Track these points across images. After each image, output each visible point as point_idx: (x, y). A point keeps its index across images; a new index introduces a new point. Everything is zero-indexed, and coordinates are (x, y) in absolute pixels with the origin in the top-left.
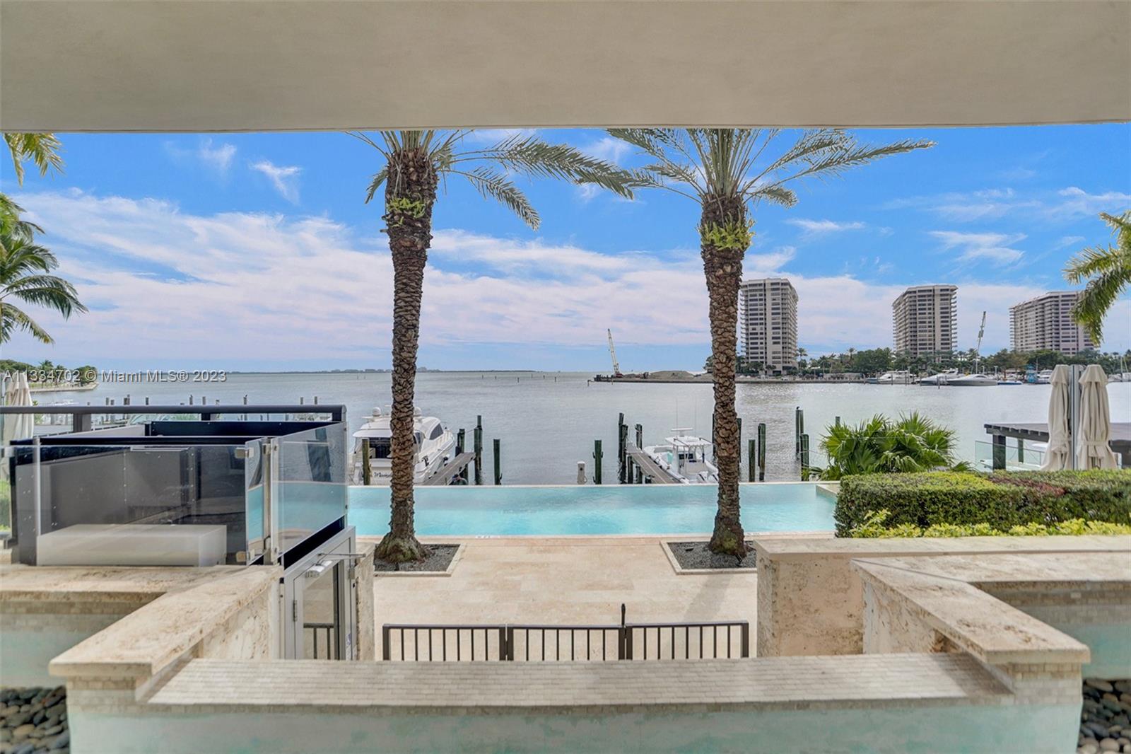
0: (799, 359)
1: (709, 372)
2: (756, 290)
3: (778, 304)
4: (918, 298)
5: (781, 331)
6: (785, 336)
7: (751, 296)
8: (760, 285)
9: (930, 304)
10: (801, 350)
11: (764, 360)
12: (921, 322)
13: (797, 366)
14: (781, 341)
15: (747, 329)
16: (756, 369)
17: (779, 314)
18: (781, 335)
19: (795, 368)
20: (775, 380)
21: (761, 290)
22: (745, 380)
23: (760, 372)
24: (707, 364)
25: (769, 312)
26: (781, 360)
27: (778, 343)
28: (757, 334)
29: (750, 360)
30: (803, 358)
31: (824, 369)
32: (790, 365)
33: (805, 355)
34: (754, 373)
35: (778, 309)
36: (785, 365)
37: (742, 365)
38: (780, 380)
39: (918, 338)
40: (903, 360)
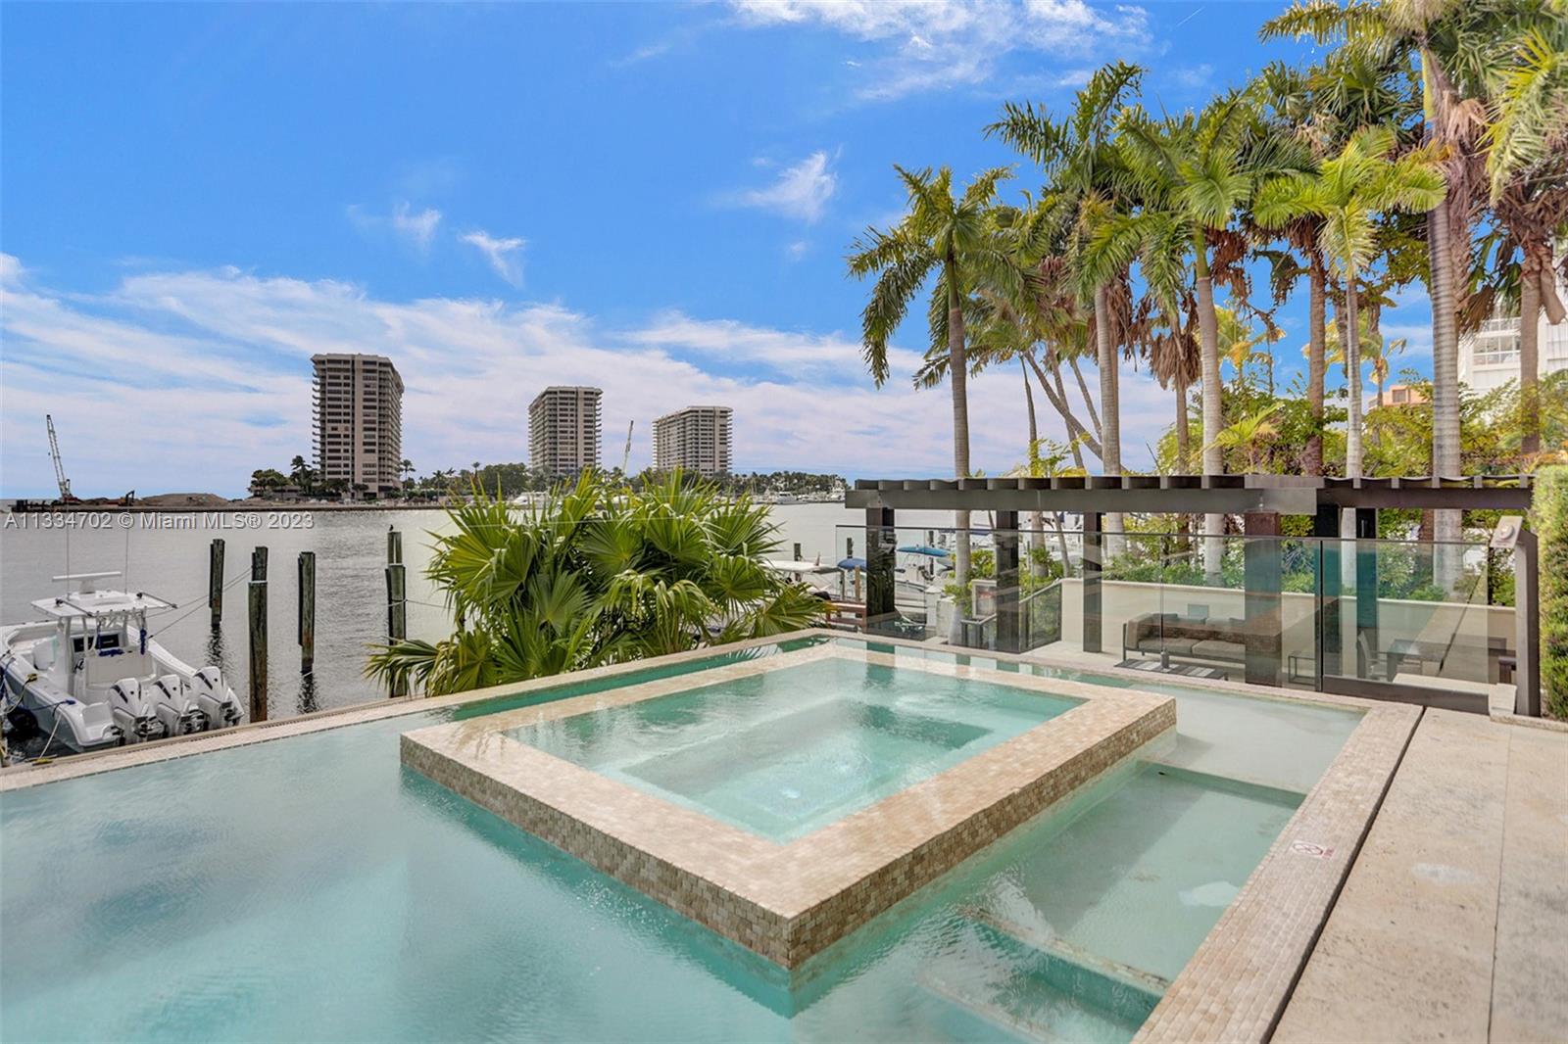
0: (404, 477)
1: (255, 496)
2: (339, 370)
3: (374, 393)
4: (559, 401)
5: (376, 434)
6: (382, 441)
7: (331, 377)
8: (346, 362)
9: (572, 410)
10: (407, 463)
11: (349, 477)
12: (562, 432)
13: (400, 486)
14: (376, 448)
15: (323, 429)
16: (337, 489)
17: (374, 408)
18: (376, 440)
19: (397, 489)
20: (367, 505)
21: (347, 370)
22: (317, 506)
23: (343, 494)
24: (253, 482)
25: (359, 404)
26: (376, 477)
27: (373, 451)
28: (339, 436)
29: (328, 477)
30: (410, 474)
31: (439, 490)
32: (391, 484)
33: (413, 470)
34: (335, 497)
35: (374, 400)
36: (382, 484)
37: (314, 484)
38: (373, 506)
39: (559, 452)
40: (541, 479)
